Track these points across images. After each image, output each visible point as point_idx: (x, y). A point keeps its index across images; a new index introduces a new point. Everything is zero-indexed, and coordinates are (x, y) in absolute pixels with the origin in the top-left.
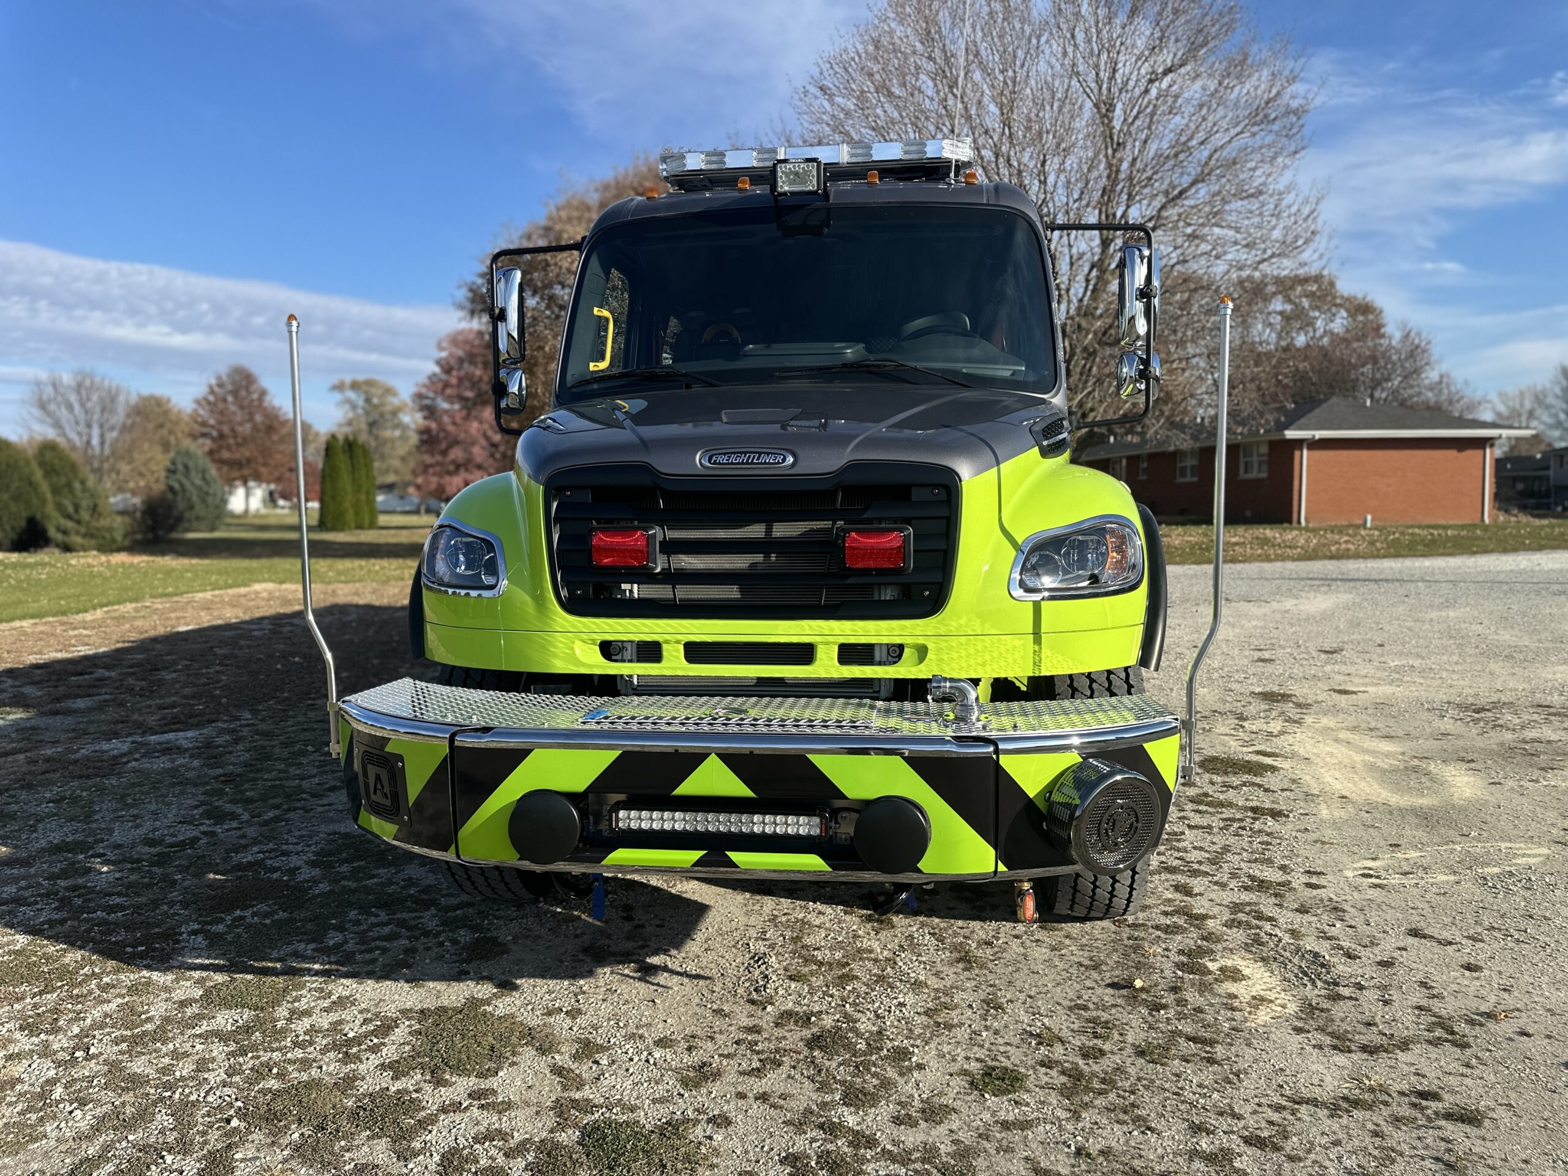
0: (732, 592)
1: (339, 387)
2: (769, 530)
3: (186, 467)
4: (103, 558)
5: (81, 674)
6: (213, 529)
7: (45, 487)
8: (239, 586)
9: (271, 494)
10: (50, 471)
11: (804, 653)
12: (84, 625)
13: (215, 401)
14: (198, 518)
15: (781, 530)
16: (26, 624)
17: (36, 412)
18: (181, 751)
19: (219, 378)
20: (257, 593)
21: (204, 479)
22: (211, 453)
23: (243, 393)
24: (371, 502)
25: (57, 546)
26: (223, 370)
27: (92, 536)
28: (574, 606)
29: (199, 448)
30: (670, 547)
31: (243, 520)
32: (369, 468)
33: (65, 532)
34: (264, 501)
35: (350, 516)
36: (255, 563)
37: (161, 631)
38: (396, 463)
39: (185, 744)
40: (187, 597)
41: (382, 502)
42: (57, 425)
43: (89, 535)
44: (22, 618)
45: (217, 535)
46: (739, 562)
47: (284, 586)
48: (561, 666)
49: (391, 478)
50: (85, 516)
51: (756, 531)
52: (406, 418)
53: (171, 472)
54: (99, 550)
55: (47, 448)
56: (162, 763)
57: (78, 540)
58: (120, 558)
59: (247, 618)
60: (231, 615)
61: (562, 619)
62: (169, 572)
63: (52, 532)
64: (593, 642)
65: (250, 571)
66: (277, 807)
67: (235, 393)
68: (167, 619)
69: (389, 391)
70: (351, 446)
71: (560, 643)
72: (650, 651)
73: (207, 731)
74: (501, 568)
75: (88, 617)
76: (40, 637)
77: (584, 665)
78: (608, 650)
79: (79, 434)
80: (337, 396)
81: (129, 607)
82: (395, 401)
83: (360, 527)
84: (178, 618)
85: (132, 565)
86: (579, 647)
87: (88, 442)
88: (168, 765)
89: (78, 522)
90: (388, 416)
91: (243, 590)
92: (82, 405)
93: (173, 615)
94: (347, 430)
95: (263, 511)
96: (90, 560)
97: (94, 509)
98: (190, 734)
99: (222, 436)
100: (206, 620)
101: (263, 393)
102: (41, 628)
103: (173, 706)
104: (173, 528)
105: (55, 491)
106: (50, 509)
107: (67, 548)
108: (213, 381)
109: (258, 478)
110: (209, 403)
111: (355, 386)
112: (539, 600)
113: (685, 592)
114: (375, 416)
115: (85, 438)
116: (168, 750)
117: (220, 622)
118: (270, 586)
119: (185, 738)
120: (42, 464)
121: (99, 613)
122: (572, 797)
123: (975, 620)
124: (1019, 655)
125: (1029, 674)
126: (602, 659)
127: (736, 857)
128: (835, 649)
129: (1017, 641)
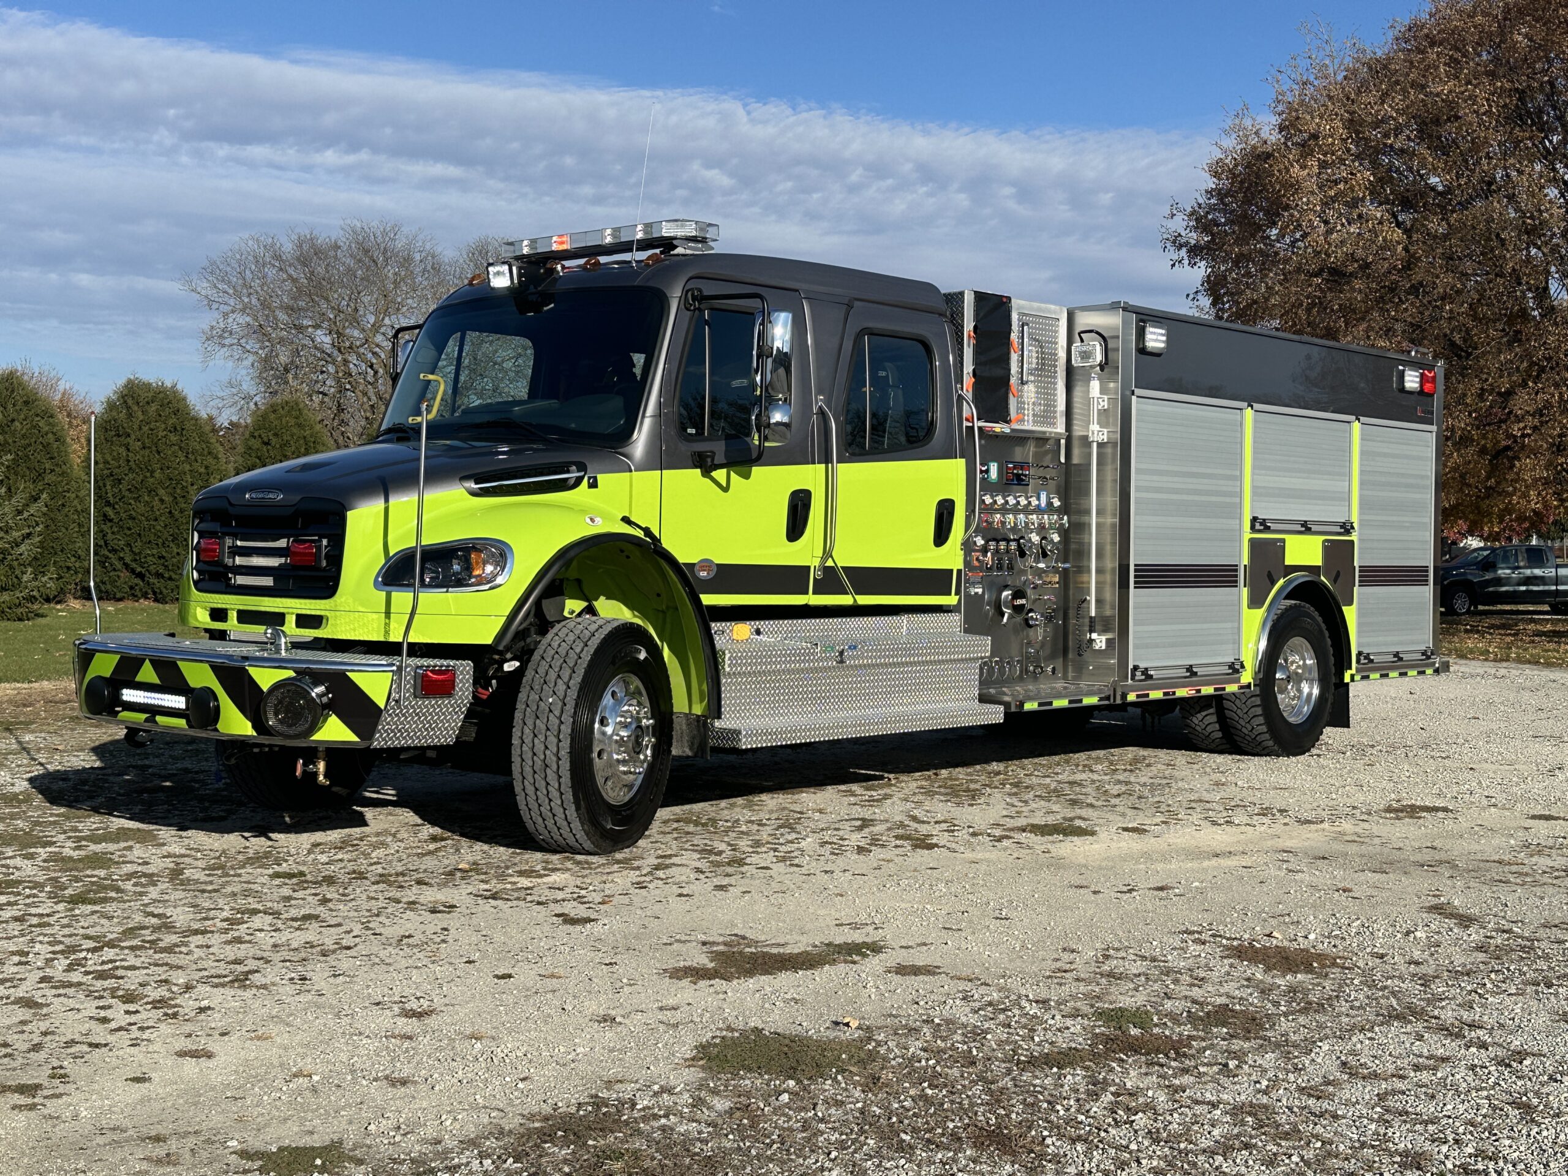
0: (268, 581)
46: (273, 562)
48: (192, 623)
64: (205, 608)
71: (192, 606)
77: (200, 621)
86: (198, 611)
123: (350, 601)
124: (375, 626)
125: (382, 639)
126: (208, 619)
127: (158, 718)
128: (294, 617)
129: (375, 616)
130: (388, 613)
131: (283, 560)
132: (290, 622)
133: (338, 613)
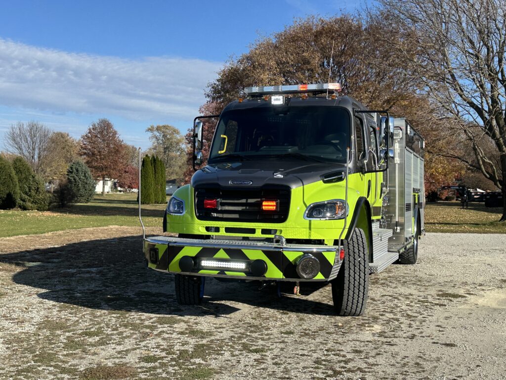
0: (237, 216)
1: (150, 130)
2: (247, 200)
3: (77, 170)
4: (41, 213)
5: (52, 252)
6: (87, 201)
7: (16, 179)
8: (103, 226)
9: (115, 184)
10: (19, 171)
11: (253, 231)
12: (46, 237)
13: (91, 137)
14: (81, 196)
15: (250, 201)
16: (24, 236)
17: (11, 142)
18: (92, 273)
19: (94, 125)
20: (111, 229)
21: (85, 176)
22: (87, 162)
23: (105, 132)
24: (163, 190)
25: (20, 207)
26: (96, 121)
27: (36, 203)
28: (200, 218)
29: (83, 160)
30: (223, 204)
31: (101, 197)
32: (163, 172)
33: (24, 201)
34: (111, 188)
35: (152, 197)
36: (108, 218)
37: (76, 241)
38: (177, 169)
39: (94, 271)
40: (82, 230)
41: (168, 190)
42: (20, 148)
43: (34, 202)
44: (22, 234)
45: (89, 204)
46: (239, 208)
47: (122, 227)
48: (196, 233)
49: (173, 177)
50: (33, 193)
51: (244, 201)
52: (183, 146)
53: (70, 172)
54: (38, 210)
55: (18, 161)
56: (88, 275)
57: (29, 204)
58: (47, 214)
59: (109, 238)
60: (102, 236)
61: (197, 221)
62: (72, 220)
63: (19, 201)
64: (204, 227)
65: (107, 221)
66: (124, 285)
67: (101, 133)
68: (78, 237)
69: (175, 131)
70: (155, 160)
71: (196, 226)
72: (217, 229)
73: (100, 268)
74: (184, 209)
75: (46, 234)
76: (31, 241)
77: (201, 232)
78: (208, 229)
79: (29, 153)
80: (150, 134)
81: (61, 232)
82: (178, 137)
83: (157, 202)
84: (82, 237)
85: (54, 216)
86: (200, 228)
87: (33, 157)
88: (89, 276)
89: (30, 196)
90: (174, 145)
91: (105, 228)
92: (32, 139)
93: (79, 235)
94: (153, 152)
95: (111, 193)
96: (35, 214)
97: (37, 189)
98: (95, 269)
99: (93, 154)
100: (93, 238)
101: (115, 133)
102: (30, 238)
103: (87, 262)
104: (70, 200)
105: (20, 181)
106: (18, 190)
107: (24, 208)
108: (91, 127)
109: (110, 176)
110: (88, 137)
111: (158, 129)
112: (192, 217)
113: (225, 216)
114: (167, 144)
115: (32, 155)
116: (88, 272)
117: (98, 239)
118: (117, 226)
119: (94, 270)
120: (15, 168)
121: (50, 234)
122: (192, 258)
123: (294, 224)
124: (305, 233)
125: (308, 238)
126: (206, 231)
127: (226, 272)
128: (261, 230)
129: (304, 229)
130: (310, 228)
131: (244, 208)
132: (259, 232)
133: (287, 229)
